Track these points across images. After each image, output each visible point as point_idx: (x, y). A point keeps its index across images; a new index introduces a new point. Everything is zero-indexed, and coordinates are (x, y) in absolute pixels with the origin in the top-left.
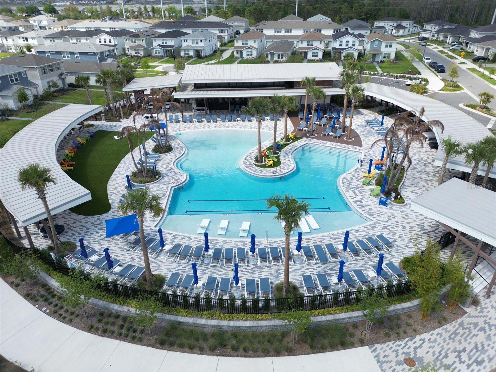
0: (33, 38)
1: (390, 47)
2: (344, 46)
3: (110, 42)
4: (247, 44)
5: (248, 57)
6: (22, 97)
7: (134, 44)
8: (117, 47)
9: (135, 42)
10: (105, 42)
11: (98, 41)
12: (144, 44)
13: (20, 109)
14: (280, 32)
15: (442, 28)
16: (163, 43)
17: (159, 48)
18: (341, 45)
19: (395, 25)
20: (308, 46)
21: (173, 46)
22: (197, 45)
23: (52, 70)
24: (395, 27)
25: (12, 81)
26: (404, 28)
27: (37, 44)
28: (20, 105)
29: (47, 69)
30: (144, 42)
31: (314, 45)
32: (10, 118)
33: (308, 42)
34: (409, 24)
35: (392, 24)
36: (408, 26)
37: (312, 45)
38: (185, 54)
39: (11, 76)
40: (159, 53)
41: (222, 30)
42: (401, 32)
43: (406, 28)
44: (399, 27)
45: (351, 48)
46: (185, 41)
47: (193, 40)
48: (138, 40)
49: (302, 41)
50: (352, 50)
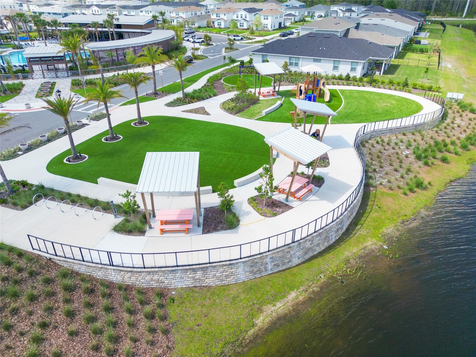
1: (267, 19)
3: (98, 12)
4: (178, 15)
10: (95, 12)
16: (128, 13)
20: (217, 18)
24: (343, 11)
26: (352, 11)
31: (221, 17)
33: (217, 14)
34: (357, 8)
35: (342, 8)
36: (356, 11)
37: (219, 17)
44: (348, 10)
45: (244, 19)
46: (142, 12)
47: (146, 11)
48: (114, 11)
49: (213, 14)
50: (243, 21)
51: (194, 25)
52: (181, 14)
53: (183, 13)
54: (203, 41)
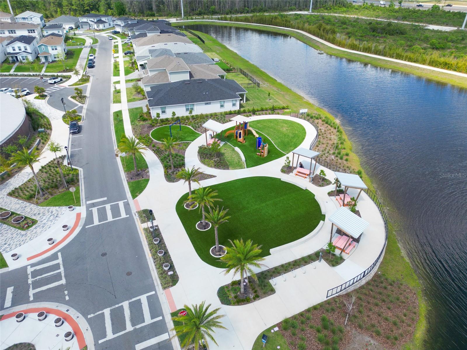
2: (17, 51)
15: (127, 23)
18: (14, 50)
19: (95, 21)
24: (96, 23)
26: (104, 22)
35: (93, 20)
36: (107, 21)
42: (101, 26)
43: (106, 22)
44: (100, 22)
45: (24, 52)
50: (25, 54)
54: (28, 92)
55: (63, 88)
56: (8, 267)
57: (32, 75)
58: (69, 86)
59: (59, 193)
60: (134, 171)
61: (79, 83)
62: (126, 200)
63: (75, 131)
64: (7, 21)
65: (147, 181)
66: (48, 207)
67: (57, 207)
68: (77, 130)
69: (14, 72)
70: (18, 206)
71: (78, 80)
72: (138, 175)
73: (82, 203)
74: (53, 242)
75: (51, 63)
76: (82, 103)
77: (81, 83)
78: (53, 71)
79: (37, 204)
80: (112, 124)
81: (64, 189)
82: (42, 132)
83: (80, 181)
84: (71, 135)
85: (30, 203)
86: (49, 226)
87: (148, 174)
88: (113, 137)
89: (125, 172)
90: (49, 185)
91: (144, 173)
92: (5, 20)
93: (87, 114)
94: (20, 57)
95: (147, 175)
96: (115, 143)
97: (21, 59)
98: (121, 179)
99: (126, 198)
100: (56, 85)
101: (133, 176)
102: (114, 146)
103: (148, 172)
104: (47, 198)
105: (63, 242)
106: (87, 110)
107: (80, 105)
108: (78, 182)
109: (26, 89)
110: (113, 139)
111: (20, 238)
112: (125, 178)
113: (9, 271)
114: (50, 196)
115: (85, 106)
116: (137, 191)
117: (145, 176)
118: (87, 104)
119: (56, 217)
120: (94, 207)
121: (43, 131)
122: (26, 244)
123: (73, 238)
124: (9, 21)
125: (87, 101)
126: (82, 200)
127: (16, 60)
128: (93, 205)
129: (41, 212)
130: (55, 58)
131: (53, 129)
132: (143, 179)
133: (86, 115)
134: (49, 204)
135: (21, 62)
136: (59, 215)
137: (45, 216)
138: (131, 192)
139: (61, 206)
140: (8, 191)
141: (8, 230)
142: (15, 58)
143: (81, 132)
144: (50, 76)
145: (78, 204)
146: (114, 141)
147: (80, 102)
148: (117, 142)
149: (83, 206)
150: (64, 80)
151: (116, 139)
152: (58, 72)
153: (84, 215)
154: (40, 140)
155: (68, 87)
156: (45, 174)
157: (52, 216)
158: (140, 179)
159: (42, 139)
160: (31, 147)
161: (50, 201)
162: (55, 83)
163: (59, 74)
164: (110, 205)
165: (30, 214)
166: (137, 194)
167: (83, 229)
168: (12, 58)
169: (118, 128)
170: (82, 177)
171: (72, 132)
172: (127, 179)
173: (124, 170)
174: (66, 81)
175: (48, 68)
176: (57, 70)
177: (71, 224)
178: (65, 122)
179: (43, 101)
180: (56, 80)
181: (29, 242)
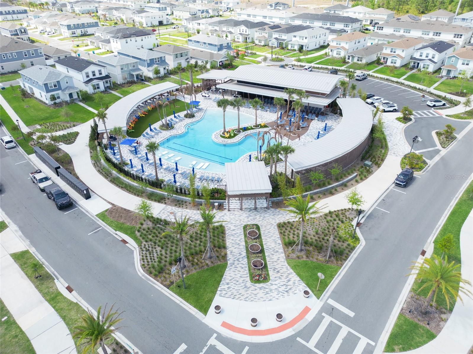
0: (203, 24)
1: (467, 64)
2: (423, 57)
3: (246, 32)
4: (340, 44)
5: (337, 56)
6: (157, 72)
7: (260, 35)
8: (249, 36)
9: (261, 34)
10: (243, 32)
11: (239, 30)
12: (267, 36)
13: (155, 78)
14: (399, 31)
16: (279, 36)
17: (274, 40)
18: (421, 56)
20: (391, 53)
21: (285, 40)
22: (303, 41)
23: (182, 56)
25: (156, 62)
27: (204, 28)
28: (155, 76)
29: (179, 56)
30: (267, 34)
31: (397, 53)
32: (145, 83)
33: (392, 49)
37: (395, 52)
38: (292, 47)
39: (156, 59)
40: (274, 44)
41: (347, 25)
45: (430, 60)
46: (295, 36)
47: (300, 37)
48: (263, 32)
49: (386, 48)
50: (428, 62)
51: (361, 61)
52: (343, 44)
53: (347, 43)
54: (395, 109)
55: (437, 115)
56: (206, 315)
57: (418, 88)
58: (447, 116)
59: (315, 260)
60: (424, 302)
61: (462, 115)
62: (373, 344)
63: (401, 183)
64: (444, 20)
65: (432, 337)
66: (291, 271)
67: (298, 279)
68: (404, 183)
69: (405, 79)
70: (273, 245)
71: (464, 111)
72: (426, 313)
73: (324, 295)
74: (255, 326)
75: (451, 78)
76: (443, 146)
77: (466, 116)
78: (444, 89)
79: (288, 257)
80: (457, 197)
81: (323, 259)
82: (367, 165)
83: (348, 260)
84: (394, 185)
85: (284, 251)
86: (271, 297)
87: (441, 323)
88: (442, 218)
89: (410, 291)
90: (316, 240)
91: (437, 315)
92: (442, 20)
93: (437, 164)
94: (421, 65)
95: (438, 325)
96: (436, 231)
97: (422, 67)
98: (397, 299)
99: (376, 341)
100: (432, 110)
101: (416, 309)
102: (432, 234)
103: (446, 320)
104: (301, 257)
105: (263, 335)
106: (442, 159)
107: (439, 147)
108: (345, 260)
109: (396, 105)
110: (439, 223)
111: (240, 288)
112: (403, 303)
113: (201, 322)
114: (305, 256)
115: (444, 152)
116: (400, 341)
117: (433, 325)
118: (449, 150)
119: (287, 291)
120: (330, 315)
121: (369, 166)
122: (238, 301)
123: (274, 340)
124: (446, 21)
125: (453, 145)
126: (327, 292)
127: (416, 66)
128: (331, 311)
129: (281, 271)
130: (460, 74)
131: (382, 166)
132: (428, 326)
133: (435, 165)
134: (295, 268)
135: (420, 70)
136: (290, 291)
137: (281, 280)
138: (391, 335)
139: (302, 280)
140: (281, 220)
141: (243, 268)
142: (416, 65)
143: (407, 187)
144: (435, 95)
145: (319, 294)
146: (437, 226)
147: (441, 144)
148: (441, 230)
149: (321, 301)
150: (448, 106)
151: (444, 225)
152: (449, 93)
153: (310, 317)
154: (357, 175)
155: (444, 117)
156: (325, 222)
157: (284, 286)
158: (421, 324)
159: (360, 175)
160: (341, 180)
161: (300, 263)
162: (434, 106)
163: (449, 96)
164: (349, 332)
165: (272, 265)
166: (396, 348)
167: (292, 338)
168: (414, 63)
169: (460, 208)
170: (355, 256)
171: (396, 183)
172: (405, 306)
173: (413, 285)
174: (449, 108)
175: (442, 85)
176: (450, 90)
177: (288, 317)
178: (403, 163)
179: (403, 125)
180: (437, 104)
181: (242, 301)
